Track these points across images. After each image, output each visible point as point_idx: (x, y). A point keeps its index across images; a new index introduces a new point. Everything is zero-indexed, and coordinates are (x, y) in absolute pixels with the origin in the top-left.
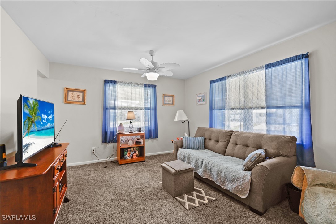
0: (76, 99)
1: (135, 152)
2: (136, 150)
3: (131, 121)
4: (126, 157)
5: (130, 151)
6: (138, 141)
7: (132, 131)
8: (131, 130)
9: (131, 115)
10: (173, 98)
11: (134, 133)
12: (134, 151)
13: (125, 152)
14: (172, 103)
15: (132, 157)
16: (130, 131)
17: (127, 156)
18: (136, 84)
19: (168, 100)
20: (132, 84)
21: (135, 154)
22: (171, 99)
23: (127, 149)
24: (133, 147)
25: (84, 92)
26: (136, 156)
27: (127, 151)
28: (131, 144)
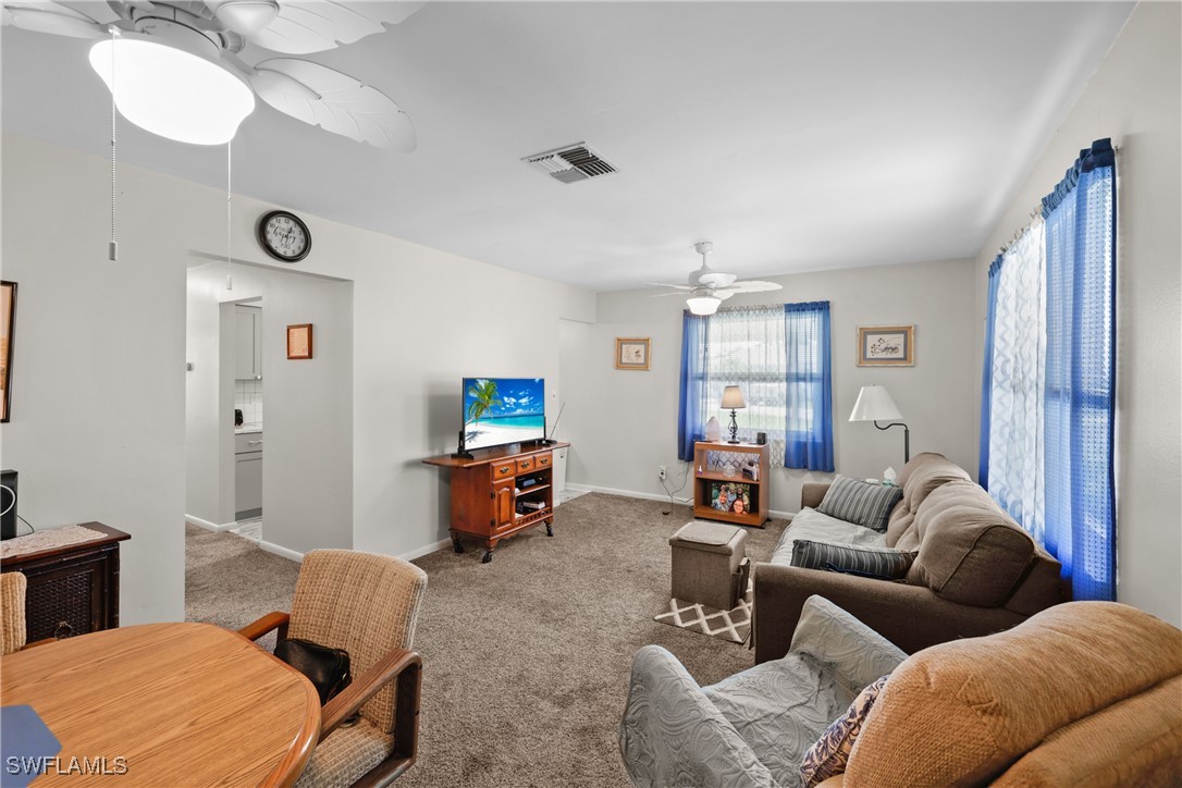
0: (634, 359)
1: (739, 497)
2: (744, 491)
3: (733, 413)
4: (716, 504)
5: (727, 490)
6: (749, 468)
7: (737, 440)
8: (734, 437)
9: (733, 396)
10: (906, 339)
11: (742, 445)
12: (738, 495)
13: (714, 492)
14: (900, 354)
15: (732, 509)
16: (731, 440)
17: (720, 501)
18: (760, 310)
19: (883, 346)
20: (748, 310)
21: (738, 502)
22: (898, 340)
23: (720, 483)
24: (735, 483)
25: (645, 342)
26: (742, 508)
27: (720, 490)
28: (729, 473)
